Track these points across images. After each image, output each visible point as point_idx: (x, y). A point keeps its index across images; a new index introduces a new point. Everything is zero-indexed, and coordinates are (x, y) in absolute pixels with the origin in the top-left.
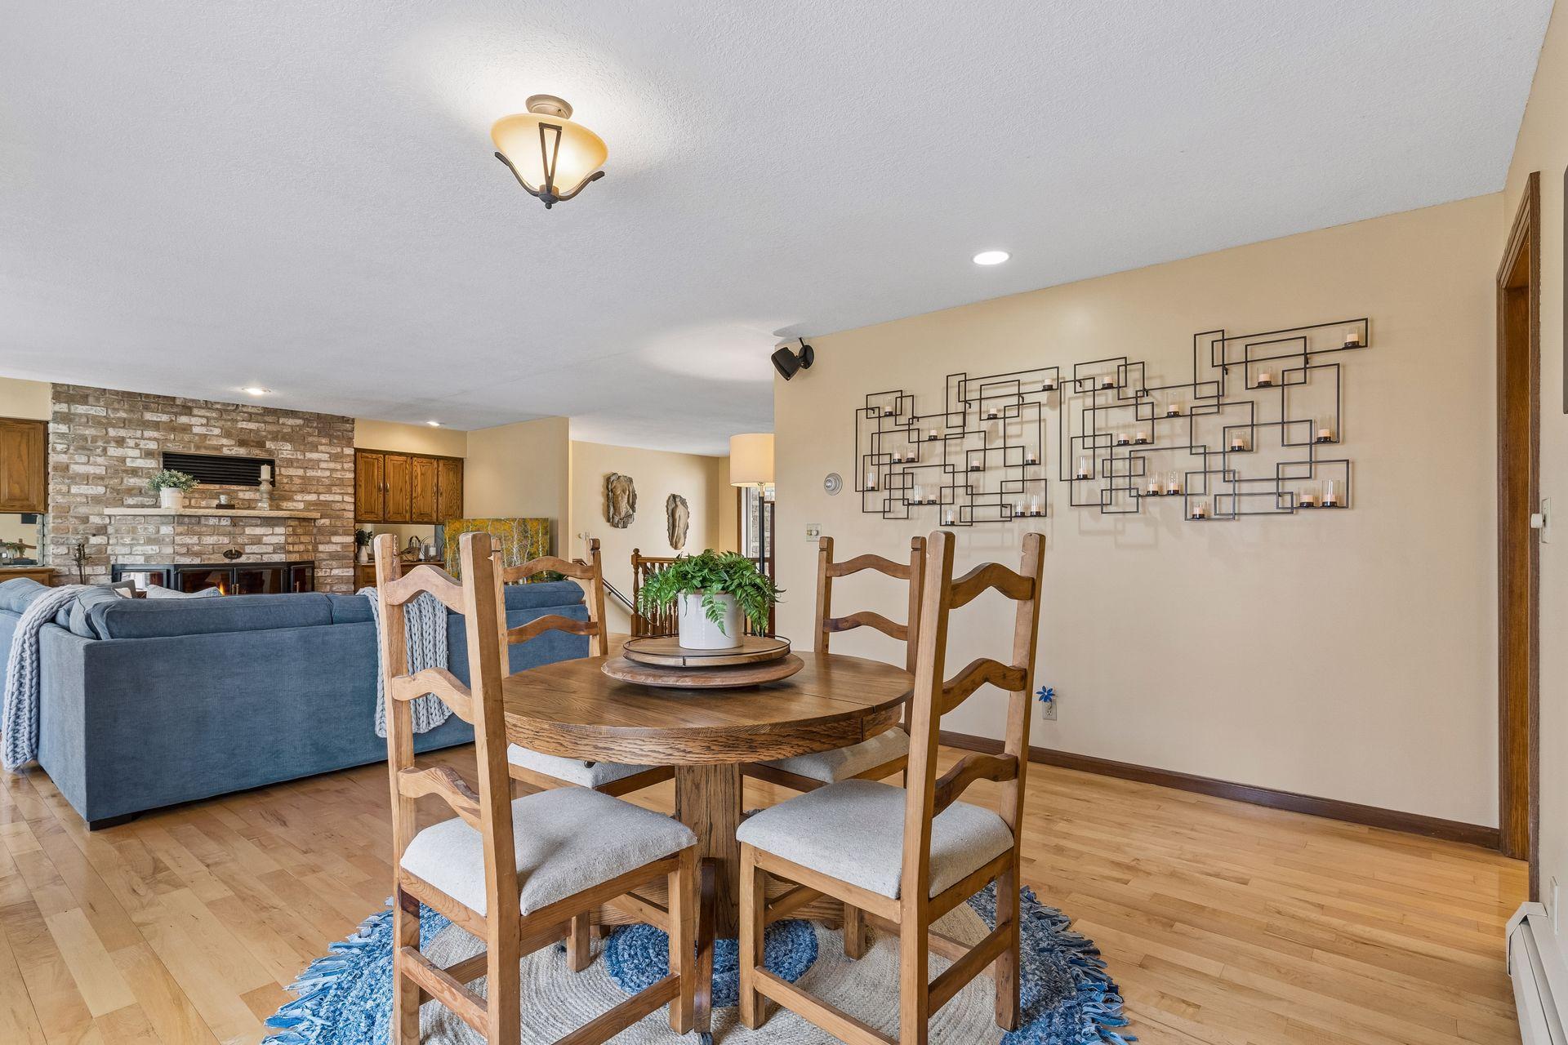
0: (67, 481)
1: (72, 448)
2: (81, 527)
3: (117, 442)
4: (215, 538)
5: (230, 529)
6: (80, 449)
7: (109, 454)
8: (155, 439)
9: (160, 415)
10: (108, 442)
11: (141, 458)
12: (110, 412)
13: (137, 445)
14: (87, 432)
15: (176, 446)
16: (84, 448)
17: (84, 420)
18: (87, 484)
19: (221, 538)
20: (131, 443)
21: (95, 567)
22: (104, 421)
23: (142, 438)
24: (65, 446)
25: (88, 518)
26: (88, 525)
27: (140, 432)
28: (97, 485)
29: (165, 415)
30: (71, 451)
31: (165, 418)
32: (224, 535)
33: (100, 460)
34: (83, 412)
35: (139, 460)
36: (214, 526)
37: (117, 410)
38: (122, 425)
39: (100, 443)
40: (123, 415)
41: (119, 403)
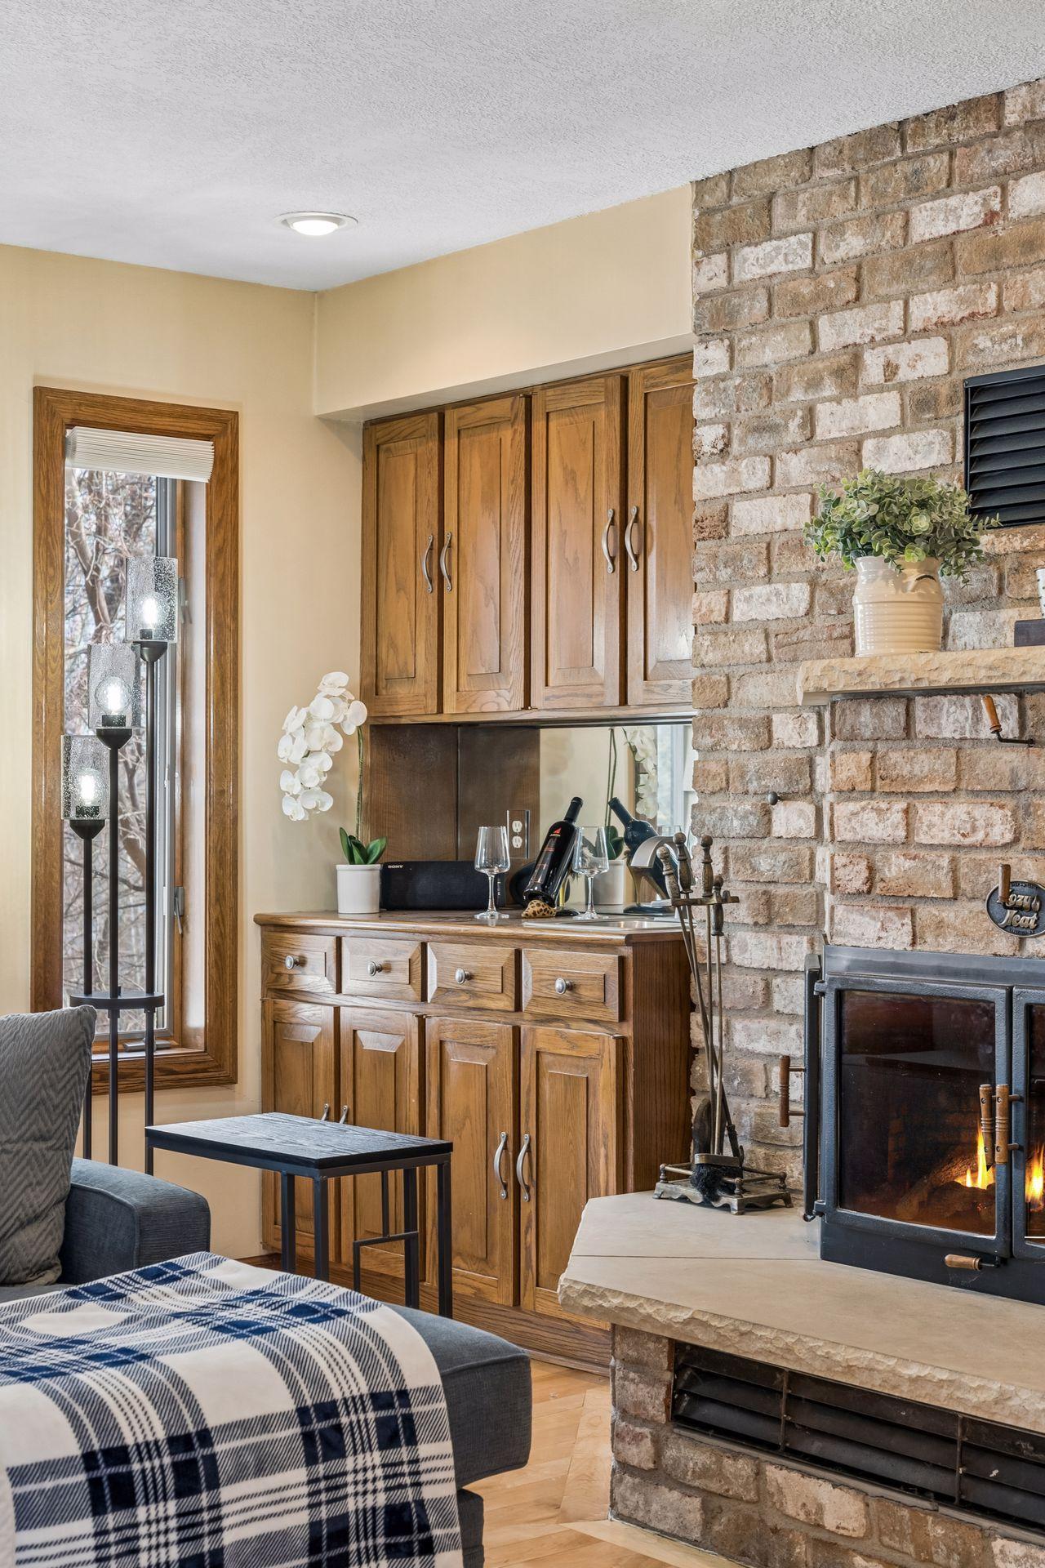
0: (724, 574)
1: (736, 432)
2: (753, 763)
3: (839, 373)
4: (960, 810)
5: (1012, 758)
6: (756, 429)
7: (821, 433)
8: (943, 327)
9: (953, 201)
10: (814, 384)
11: (902, 428)
12: (822, 248)
13: (891, 369)
14: (768, 356)
15: (1003, 339)
16: (762, 428)
17: (761, 305)
18: (769, 577)
19: (981, 812)
20: (873, 366)
21: (786, 939)
22: (806, 289)
23: (907, 334)
24: (720, 430)
25: (768, 723)
26: (769, 755)
27: (897, 308)
28: (789, 578)
29: (972, 197)
30: (735, 447)
31: (966, 210)
32: (993, 794)
33: (795, 467)
34: (757, 272)
35: (897, 442)
36: (959, 746)
37: (837, 229)
38: (851, 295)
39: (798, 395)
40: (853, 244)
41: (844, 196)
